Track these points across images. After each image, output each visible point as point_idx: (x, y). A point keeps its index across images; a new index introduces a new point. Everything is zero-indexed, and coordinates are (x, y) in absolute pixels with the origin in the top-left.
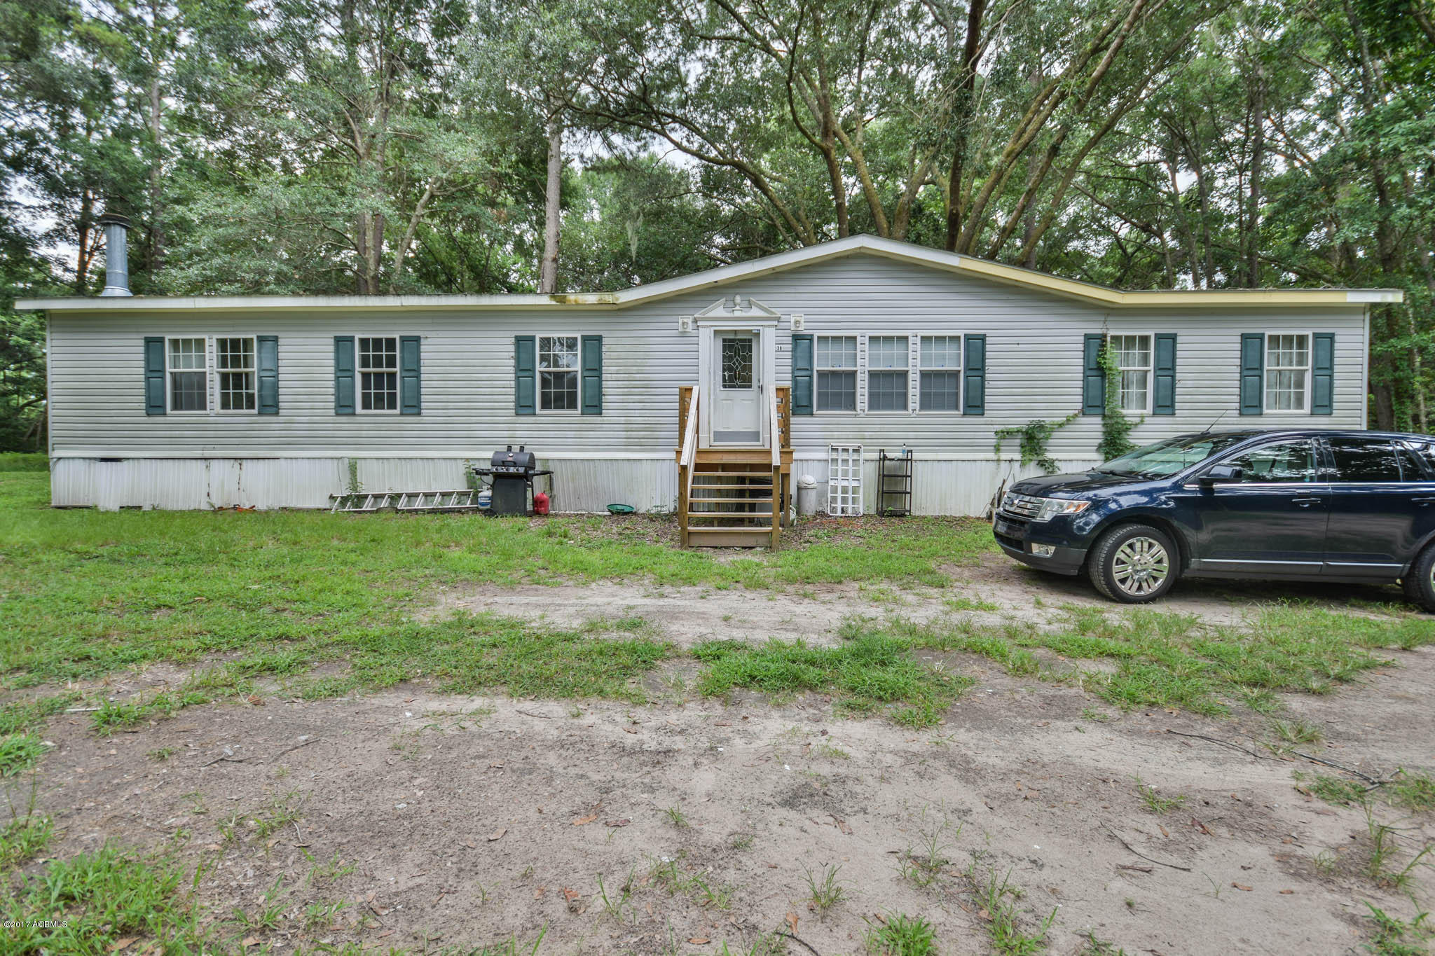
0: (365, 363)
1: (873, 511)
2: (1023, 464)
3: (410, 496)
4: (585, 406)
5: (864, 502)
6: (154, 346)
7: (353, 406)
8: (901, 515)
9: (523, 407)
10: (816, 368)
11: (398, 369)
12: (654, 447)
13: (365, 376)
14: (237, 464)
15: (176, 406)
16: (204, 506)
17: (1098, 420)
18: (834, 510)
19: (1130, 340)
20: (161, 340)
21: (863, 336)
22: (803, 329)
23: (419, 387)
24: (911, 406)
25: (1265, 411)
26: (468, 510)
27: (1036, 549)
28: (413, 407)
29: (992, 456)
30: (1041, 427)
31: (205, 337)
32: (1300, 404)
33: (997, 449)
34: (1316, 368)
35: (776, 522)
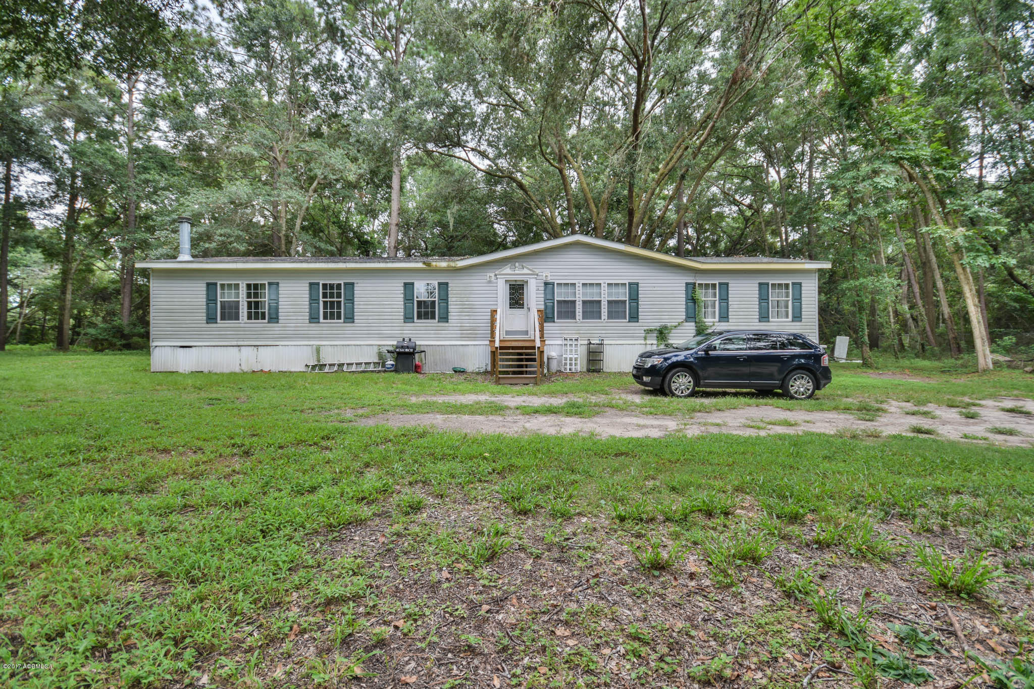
0: (325, 296)
1: (585, 370)
2: (658, 346)
3: (348, 364)
4: (440, 318)
5: (581, 365)
6: (211, 287)
7: (318, 318)
8: (598, 371)
9: (408, 318)
10: (556, 299)
11: (342, 299)
12: (475, 339)
13: (325, 303)
14: (255, 349)
15: (222, 319)
16: (237, 370)
17: (693, 324)
18: (565, 369)
19: (707, 286)
20: (216, 284)
21: (579, 283)
22: (549, 280)
23: (353, 308)
24: (603, 317)
25: (771, 320)
26: (379, 372)
27: (645, 379)
28: (350, 318)
29: (643, 342)
30: (666, 327)
31: (240, 282)
32: (787, 317)
33: (645, 339)
34: (794, 299)
35: (538, 373)
